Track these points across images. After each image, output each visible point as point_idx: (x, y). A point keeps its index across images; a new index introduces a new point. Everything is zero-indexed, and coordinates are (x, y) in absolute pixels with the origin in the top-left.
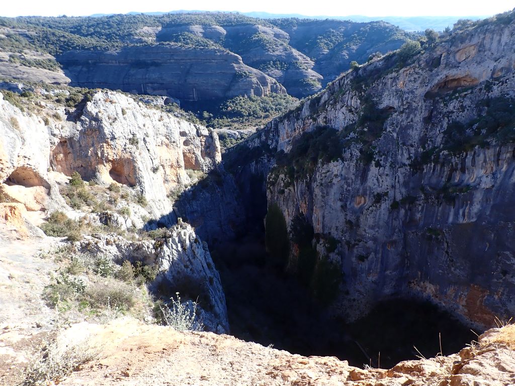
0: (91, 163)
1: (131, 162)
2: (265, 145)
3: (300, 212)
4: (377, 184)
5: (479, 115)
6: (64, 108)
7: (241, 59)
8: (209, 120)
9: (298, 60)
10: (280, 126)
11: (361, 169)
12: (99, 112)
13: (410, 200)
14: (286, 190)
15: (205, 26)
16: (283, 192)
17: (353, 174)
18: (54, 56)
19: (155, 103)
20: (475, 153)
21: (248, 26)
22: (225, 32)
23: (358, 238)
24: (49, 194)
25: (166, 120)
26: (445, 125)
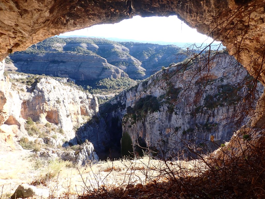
0: (37, 113)
1: (57, 112)
2: (119, 103)
3: (139, 136)
4: (176, 123)
5: (219, 92)
6: (26, 86)
7: (106, 60)
8: (90, 90)
9: (134, 61)
10: (127, 94)
11: (168, 115)
12: (43, 88)
13: (191, 130)
14: (132, 126)
15: (88, 44)
16: (130, 127)
17: (165, 118)
18: (9, 56)
19: (62, 81)
20: (218, 108)
21: (109, 45)
22: (98, 47)
23: (168, 149)
24: (19, 128)
25: (73, 91)
26: (205, 96)
